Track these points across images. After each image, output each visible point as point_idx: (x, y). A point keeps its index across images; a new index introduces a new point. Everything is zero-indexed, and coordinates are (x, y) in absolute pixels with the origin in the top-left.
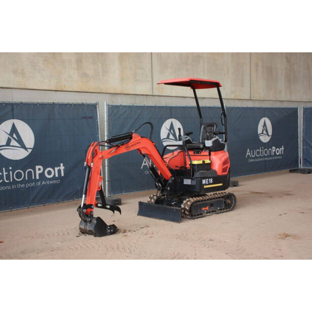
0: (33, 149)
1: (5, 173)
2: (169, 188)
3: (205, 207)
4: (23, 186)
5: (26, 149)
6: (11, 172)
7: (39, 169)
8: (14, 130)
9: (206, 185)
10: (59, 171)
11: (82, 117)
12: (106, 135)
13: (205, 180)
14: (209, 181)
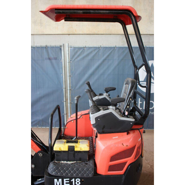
11: (46, 58)
12: (68, 75)
13: (60, 180)
14: (71, 182)
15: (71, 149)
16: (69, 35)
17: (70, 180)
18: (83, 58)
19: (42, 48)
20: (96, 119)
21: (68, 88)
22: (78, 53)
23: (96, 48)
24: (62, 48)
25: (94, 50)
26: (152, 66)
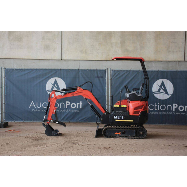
2: (102, 119)
3: (117, 132)
4: (58, 111)
7: (68, 103)
8: (56, 82)
9: (117, 119)
10: (79, 105)
11: (96, 77)
12: (110, 87)
13: (116, 116)
14: (120, 118)
15: (120, 106)
16: (106, 61)
17: (120, 117)
18: (120, 77)
19: (94, 70)
20: (129, 95)
21: (109, 96)
22: (117, 74)
23: (127, 71)
24: (106, 71)
25: (127, 72)
26: (163, 82)
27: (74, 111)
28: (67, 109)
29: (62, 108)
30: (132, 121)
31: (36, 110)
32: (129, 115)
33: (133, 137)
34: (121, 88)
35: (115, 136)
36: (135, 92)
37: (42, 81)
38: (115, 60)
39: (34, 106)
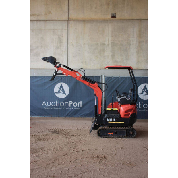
0: (69, 94)
1: (57, 103)
2: (97, 120)
3: (110, 133)
4: (63, 108)
5: (65, 94)
6: (59, 103)
7: (71, 103)
8: (61, 86)
9: (110, 121)
10: (80, 104)
13: (109, 119)
14: (112, 120)
15: (112, 109)
16: (101, 69)
18: (111, 82)
19: (91, 77)
20: (120, 99)
21: (103, 97)
22: (109, 80)
23: (117, 77)
24: (101, 77)
26: (145, 86)
27: (76, 108)
28: (70, 107)
29: (67, 106)
30: (123, 123)
31: (47, 108)
32: (121, 117)
33: (124, 137)
34: (113, 91)
35: (108, 136)
36: (125, 97)
37: (51, 85)
38: (107, 68)
39: (45, 105)
